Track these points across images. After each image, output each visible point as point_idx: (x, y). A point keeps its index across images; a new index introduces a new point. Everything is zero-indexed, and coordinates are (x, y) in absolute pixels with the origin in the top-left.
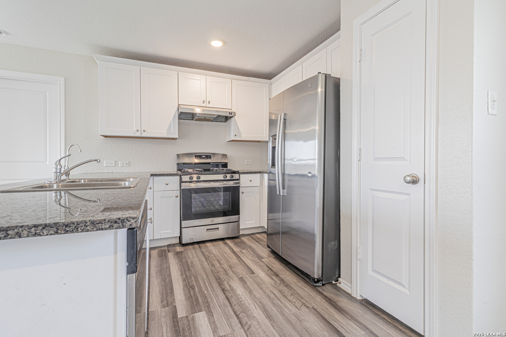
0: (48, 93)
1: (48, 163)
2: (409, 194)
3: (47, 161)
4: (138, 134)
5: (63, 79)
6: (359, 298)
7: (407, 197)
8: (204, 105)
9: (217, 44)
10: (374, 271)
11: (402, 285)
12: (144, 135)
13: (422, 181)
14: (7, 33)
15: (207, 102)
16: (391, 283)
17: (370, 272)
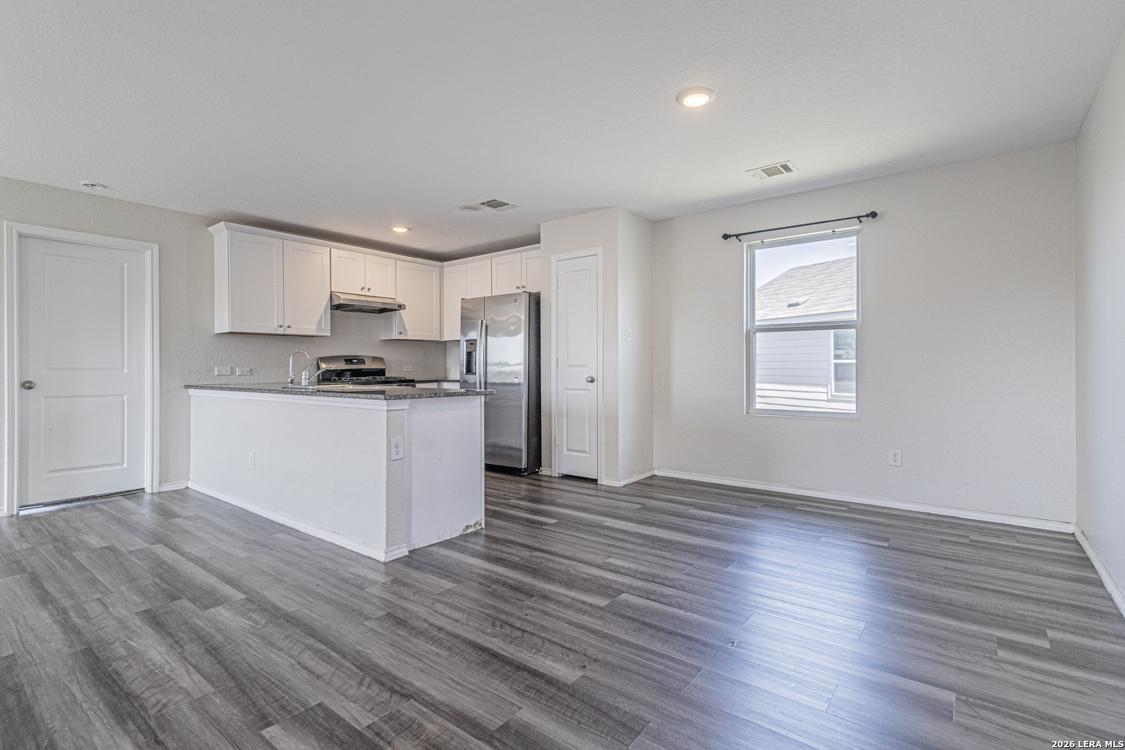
0: (125, 266)
1: (125, 371)
2: (589, 390)
3: (124, 367)
4: (280, 331)
5: (157, 247)
6: (557, 475)
7: (588, 392)
8: (363, 293)
9: (400, 230)
10: (568, 450)
11: (585, 452)
12: (288, 332)
13: (596, 381)
14: (104, 186)
15: (367, 290)
16: (579, 454)
17: (565, 452)
